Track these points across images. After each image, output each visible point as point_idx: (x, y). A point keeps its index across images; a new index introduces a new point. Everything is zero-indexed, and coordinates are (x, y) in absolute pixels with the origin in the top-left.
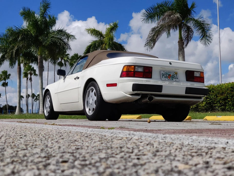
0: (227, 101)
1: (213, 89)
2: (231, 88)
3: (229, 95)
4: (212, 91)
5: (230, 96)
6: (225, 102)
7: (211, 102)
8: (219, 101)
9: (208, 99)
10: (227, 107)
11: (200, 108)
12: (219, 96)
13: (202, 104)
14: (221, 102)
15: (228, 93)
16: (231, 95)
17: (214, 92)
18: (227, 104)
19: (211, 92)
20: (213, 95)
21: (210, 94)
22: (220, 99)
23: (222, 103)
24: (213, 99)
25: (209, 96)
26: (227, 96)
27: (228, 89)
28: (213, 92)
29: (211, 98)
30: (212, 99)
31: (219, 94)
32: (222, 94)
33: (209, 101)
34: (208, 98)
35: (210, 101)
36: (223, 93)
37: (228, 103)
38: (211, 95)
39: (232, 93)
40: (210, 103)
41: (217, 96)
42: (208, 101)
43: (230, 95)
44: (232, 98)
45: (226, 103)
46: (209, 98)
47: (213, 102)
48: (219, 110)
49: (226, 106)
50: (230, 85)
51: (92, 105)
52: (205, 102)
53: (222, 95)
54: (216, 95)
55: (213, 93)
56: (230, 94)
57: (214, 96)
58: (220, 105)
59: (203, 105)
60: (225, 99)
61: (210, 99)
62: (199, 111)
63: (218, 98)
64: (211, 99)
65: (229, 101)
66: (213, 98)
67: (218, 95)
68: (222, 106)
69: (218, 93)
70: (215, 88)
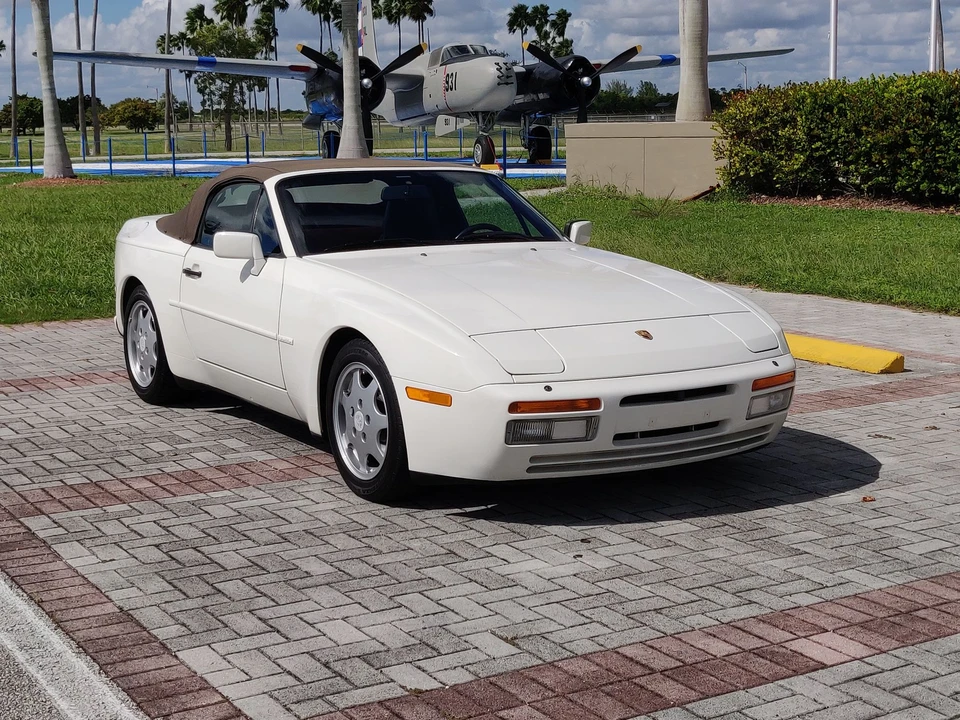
0: (901, 156)
1: (842, 99)
2: (925, 98)
3: (915, 132)
4: (840, 109)
5: (920, 135)
6: (896, 158)
7: (832, 154)
8: (868, 154)
9: (818, 144)
10: (901, 182)
11: (779, 178)
12: (868, 133)
13: (790, 160)
14: (875, 157)
15: (908, 120)
16: (923, 130)
17: (846, 115)
18: (904, 169)
19: (832, 113)
20: (839, 128)
21: (827, 122)
22: (874, 145)
23: (880, 163)
24: (843, 143)
25: (822, 129)
26: (904, 133)
27: (909, 106)
28: (842, 113)
29: (830, 137)
30: (835, 142)
31: (867, 124)
32: (885, 123)
33: (821, 153)
34: (819, 139)
35: (824, 149)
36: (886, 119)
37: (908, 166)
38: (833, 126)
39: (927, 124)
40: (824, 160)
41: (859, 134)
42: (817, 149)
43: (920, 132)
44: (926, 143)
45: (896, 164)
46: (824, 138)
47: (838, 155)
48: (862, 191)
49: (894, 179)
50: (918, 84)
52: (801, 153)
53: (882, 129)
54: (855, 125)
55: (840, 117)
56: (918, 128)
57: (846, 131)
58: (871, 170)
59: (796, 167)
60: (892, 148)
61: (826, 144)
62: (774, 193)
63: (863, 142)
64: (829, 145)
65: (912, 157)
66: (839, 138)
67: (864, 128)
68: (878, 174)
69: (864, 117)
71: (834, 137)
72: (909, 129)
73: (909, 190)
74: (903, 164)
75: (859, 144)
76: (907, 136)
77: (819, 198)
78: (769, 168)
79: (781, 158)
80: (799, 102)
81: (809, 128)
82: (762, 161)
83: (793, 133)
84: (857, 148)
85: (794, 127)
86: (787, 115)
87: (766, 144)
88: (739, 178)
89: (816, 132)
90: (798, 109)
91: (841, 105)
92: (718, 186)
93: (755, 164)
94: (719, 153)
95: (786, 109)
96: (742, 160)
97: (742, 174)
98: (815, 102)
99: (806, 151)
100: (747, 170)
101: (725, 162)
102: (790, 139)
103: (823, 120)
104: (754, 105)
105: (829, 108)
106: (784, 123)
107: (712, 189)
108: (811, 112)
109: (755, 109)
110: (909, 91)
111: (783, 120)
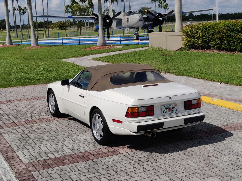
0: (223, 40)
1: (209, 27)
2: (227, 27)
4: (209, 29)
5: (226, 35)
7: (207, 40)
8: (215, 40)
10: (223, 46)
11: (196, 45)
13: (198, 41)
15: (224, 32)
19: (207, 30)
20: (209, 34)
22: (216, 38)
23: (218, 42)
24: (210, 37)
25: (205, 34)
26: (223, 35)
27: (224, 29)
28: (209, 30)
29: (207, 36)
31: (215, 33)
32: (219, 32)
35: (206, 39)
38: (207, 33)
39: (228, 33)
41: (213, 35)
42: (204, 39)
43: (227, 35)
44: (228, 37)
45: (221, 42)
46: (205, 36)
47: (209, 40)
48: (215, 48)
49: (221, 45)
50: (226, 23)
52: (201, 39)
53: (218, 34)
54: (212, 33)
59: (199, 43)
60: (221, 38)
62: (195, 49)
65: (225, 40)
67: (214, 34)
68: (217, 44)
69: (214, 31)
70: (212, 26)
73: (224, 48)
74: (223, 42)
77: (205, 50)
78: (194, 43)
79: (196, 40)
81: (202, 34)
82: (192, 41)
84: (213, 38)
85: (199, 33)
87: (193, 37)
90: (199, 29)
92: (183, 47)
94: (183, 39)
95: (197, 29)
96: (188, 41)
97: (188, 44)
98: (203, 28)
101: (184, 42)
102: (198, 36)
103: (205, 32)
107: (181, 48)
108: (203, 30)
109: (190, 29)
111: (196, 32)
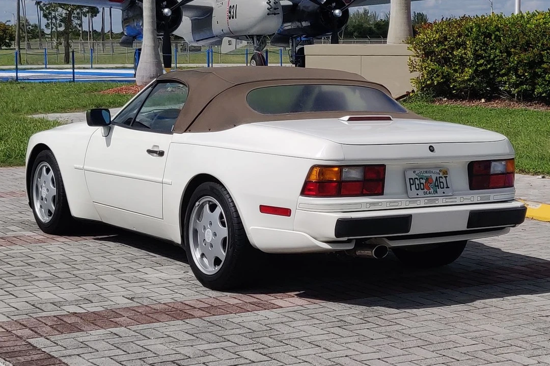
0: (539, 71)
1: (498, 30)
4: (496, 35)
6: (535, 72)
7: (491, 68)
8: (516, 69)
9: (482, 61)
10: (538, 90)
11: (454, 86)
12: (515, 54)
13: (462, 73)
14: (520, 72)
15: (543, 44)
17: (500, 41)
18: (540, 80)
19: (490, 38)
20: (496, 49)
21: (488, 45)
22: (520, 62)
23: (524, 75)
24: (498, 60)
25: (484, 50)
26: (541, 54)
28: (498, 39)
29: (489, 57)
30: (493, 60)
31: (515, 47)
32: (526, 47)
33: (483, 67)
34: (482, 58)
35: (486, 65)
36: (528, 43)
38: (492, 49)
40: (486, 73)
41: (509, 54)
42: (481, 65)
45: (535, 76)
46: (485, 57)
47: (495, 69)
48: (513, 96)
49: (534, 85)
51: (212, 246)
52: (470, 68)
53: (526, 50)
54: (507, 48)
55: (496, 41)
57: (501, 52)
58: (517, 80)
59: (466, 78)
60: (532, 65)
61: (487, 61)
62: (451, 97)
63: (512, 60)
64: (489, 62)
66: (496, 57)
67: (512, 50)
68: (522, 83)
69: (512, 42)
70: (506, 25)
71: (492, 57)
72: (543, 51)
73: (544, 95)
74: (540, 76)
75: (509, 61)
76: (541, 56)
77: (483, 100)
78: (447, 78)
79: (456, 71)
80: (468, 31)
81: (475, 50)
82: (442, 73)
83: (465, 54)
84: (507, 64)
85: (465, 48)
86: (460, 40)
87: (446, 61)
88: (427, 86)
89: (479, 52)
90: (467, 35)
91: (497, 33)
92: (413, 91)
93: (438, 76)
94: (413, 67)
95: (460, 36)
96: (429, 72)
97: (428, 82)
98: (479, 31)
99: (473, 66)
100: (432, 80)
101: (417, 74)
102: (462, 57)
103: (484, 43)
104: (437, 32)
105: (489, 36)
106: (458, 45)
107: (408, 93)
108: (477, 38)
109: (437, 35)
110: (544, 23)
111: (457, 43)
